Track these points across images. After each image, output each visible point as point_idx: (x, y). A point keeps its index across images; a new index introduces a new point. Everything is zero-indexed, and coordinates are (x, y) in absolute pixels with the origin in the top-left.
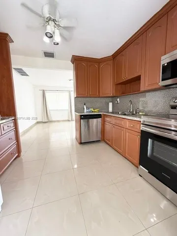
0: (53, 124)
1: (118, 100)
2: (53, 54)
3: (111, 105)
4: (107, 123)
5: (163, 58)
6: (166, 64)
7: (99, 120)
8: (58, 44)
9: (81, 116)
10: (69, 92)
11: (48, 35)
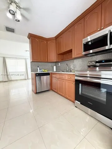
0: (13, 82)
1: (59, 64)
2: (14, 30)
3: (55, 67)
4: (53, 78)
5: (83, 40)
6: (85, 43)
7: (48, 76)
8: (19, 21)
9: (36, 74)
10: (26, 59)
11: (11, 12)
